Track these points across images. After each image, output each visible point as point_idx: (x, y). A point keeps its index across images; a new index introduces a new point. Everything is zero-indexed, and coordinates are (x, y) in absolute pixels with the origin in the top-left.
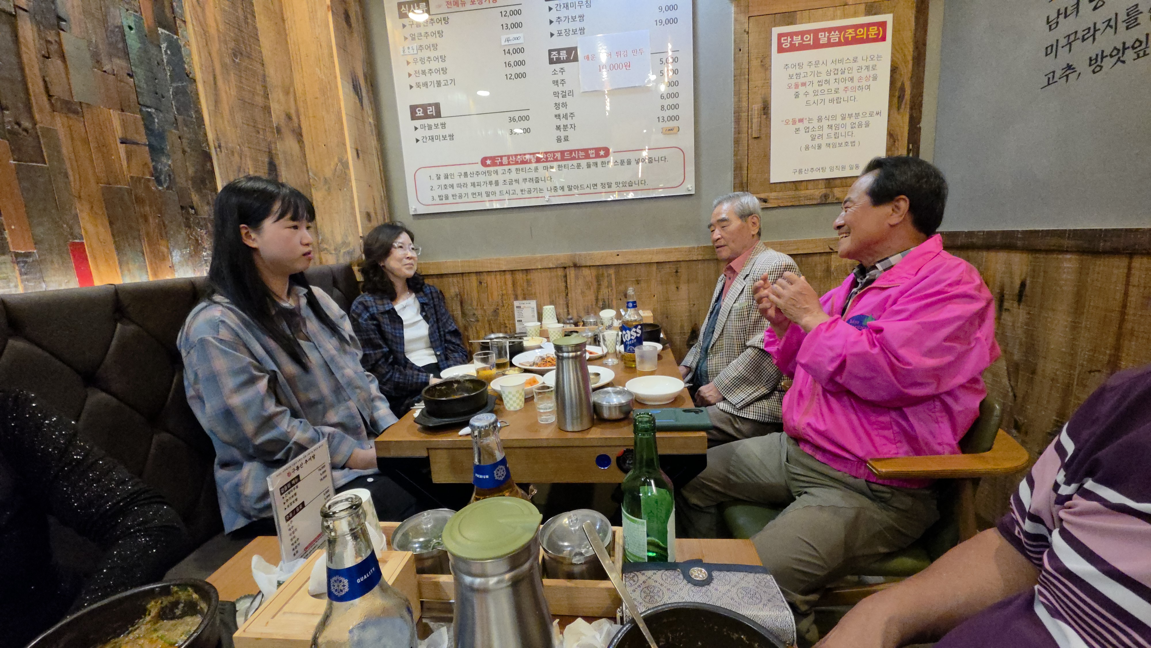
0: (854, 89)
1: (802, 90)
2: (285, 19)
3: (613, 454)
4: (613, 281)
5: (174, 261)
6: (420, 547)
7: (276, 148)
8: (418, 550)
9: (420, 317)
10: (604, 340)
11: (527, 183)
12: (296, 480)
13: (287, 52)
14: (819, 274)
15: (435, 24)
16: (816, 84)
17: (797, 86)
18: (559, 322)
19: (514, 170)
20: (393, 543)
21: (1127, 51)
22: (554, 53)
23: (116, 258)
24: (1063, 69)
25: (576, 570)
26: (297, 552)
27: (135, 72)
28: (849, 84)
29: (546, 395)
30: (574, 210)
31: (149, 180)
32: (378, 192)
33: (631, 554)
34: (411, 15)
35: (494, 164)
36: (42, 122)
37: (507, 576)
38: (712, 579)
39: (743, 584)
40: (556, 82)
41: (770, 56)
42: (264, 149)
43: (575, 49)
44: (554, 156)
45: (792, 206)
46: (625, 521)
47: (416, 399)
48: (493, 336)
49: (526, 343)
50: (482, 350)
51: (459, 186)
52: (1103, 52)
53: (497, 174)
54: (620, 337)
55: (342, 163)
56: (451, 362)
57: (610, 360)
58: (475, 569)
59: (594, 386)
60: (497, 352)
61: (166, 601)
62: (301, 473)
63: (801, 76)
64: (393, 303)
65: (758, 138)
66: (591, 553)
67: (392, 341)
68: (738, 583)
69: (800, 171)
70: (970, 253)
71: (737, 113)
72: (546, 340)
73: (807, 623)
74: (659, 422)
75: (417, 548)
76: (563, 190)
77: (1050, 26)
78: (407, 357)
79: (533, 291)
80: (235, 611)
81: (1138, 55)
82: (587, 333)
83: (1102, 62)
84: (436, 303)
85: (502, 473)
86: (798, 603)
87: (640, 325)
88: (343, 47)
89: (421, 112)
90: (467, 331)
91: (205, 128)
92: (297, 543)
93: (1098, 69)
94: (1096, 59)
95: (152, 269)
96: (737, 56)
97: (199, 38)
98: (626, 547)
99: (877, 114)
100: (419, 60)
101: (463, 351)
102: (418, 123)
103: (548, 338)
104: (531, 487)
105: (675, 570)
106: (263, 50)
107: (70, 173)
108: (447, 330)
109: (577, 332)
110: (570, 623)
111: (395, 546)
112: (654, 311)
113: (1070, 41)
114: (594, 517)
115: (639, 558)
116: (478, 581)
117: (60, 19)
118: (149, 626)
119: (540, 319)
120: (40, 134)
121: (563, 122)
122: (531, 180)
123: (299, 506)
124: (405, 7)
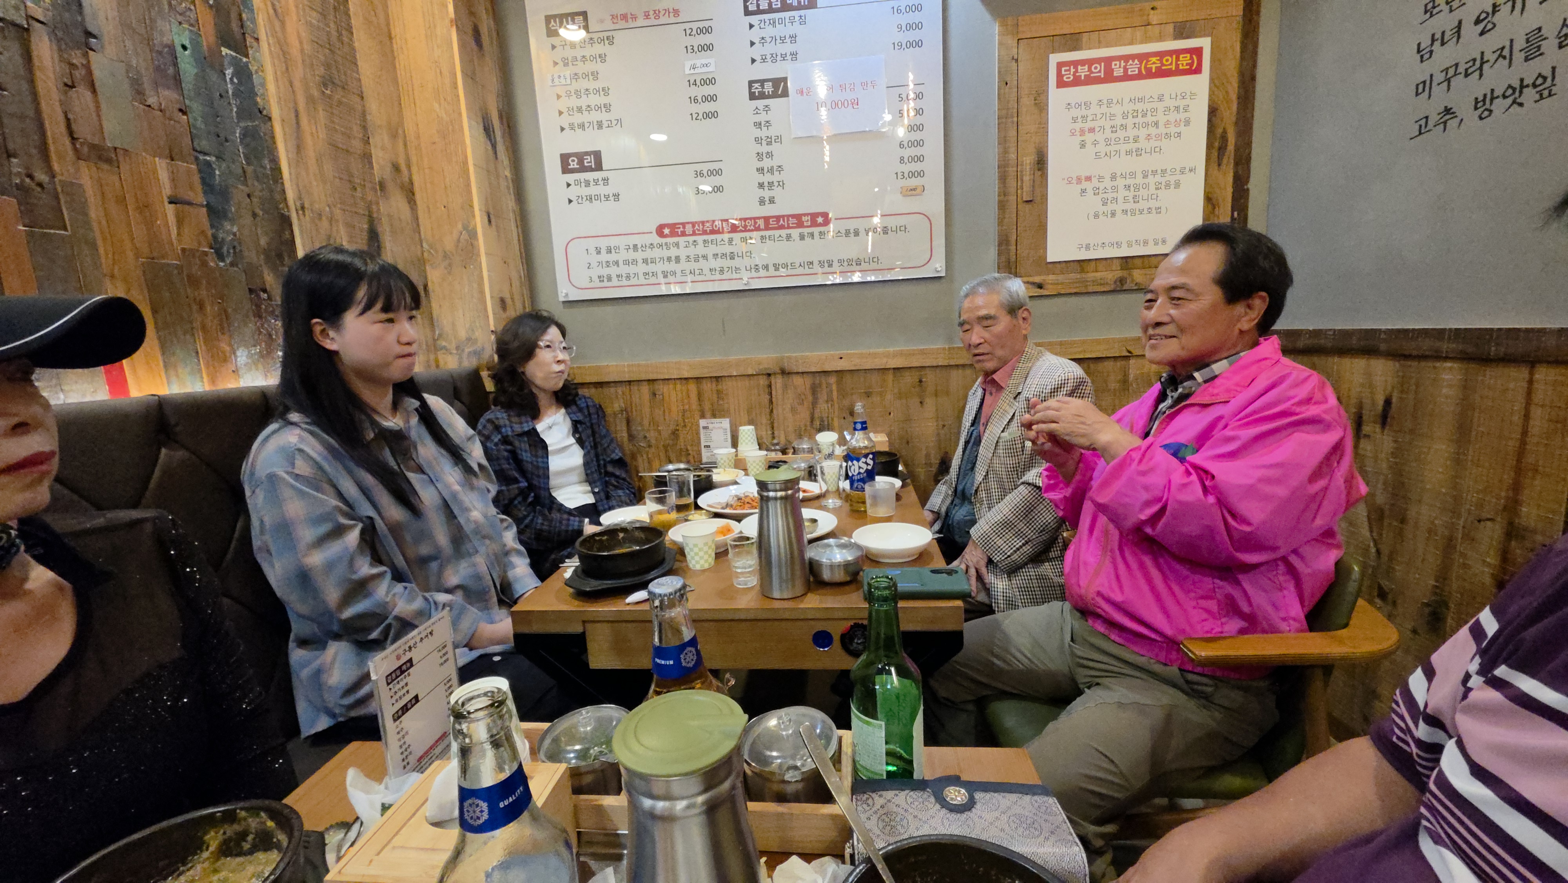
0: (1158, 137)
1: (1089, 138)
2: (393, 36)
3: (836, 630)
4: (835, 393)
5: (239, 364)
6: (576, 758)
7: (379, 209)
8: (574, 761)
9: (572, 440)
10: (823, 473)
11: (719, 259)
12: (408, 664)
13: (395, 81)
14: (1113, 385)
15: (596, 45)
16: (1108, 130)
17: (1082, 132)
18: (760, 449)
19: (700, 242)
20: (539, 751)
21: (1525, 90)
22: (756, 85)
23: (160, 358)
24: (1439, 114)
25: (790, 789)
26: (408, 764)
27: (190, 108)
28: (1153, 131)
29: (746, 548)
30: (781, 297)
31: (206, 254)
32: (516, 270)
33: (862, 766)
34: (562, 32)
35: (673, 234)
36: (62, 175)
37: (700, 799)
38: (975, 803)
39: (1017, 810)
40: (758, 125)
41: (1046, 92)
42: (362, 212)
43: (785, 80)
44: (755, 223)
45: (1076, 294)
46: (855, 722)
47: (565, 553)
48: (671, 467)
49: (716, 477)
50: (656, 487)
51: (627, 262)
52: (1492, 91)
53: (678, 248)
54: (844, 469)
55: (468, 231)
56: (614, 503)
57: (830, 501)
58: (658, 789)
59: (810, 536)
60: (677, 488)
61: (230, 830)
62: (415, 655)
63: (1089, 119)
64: (535, 422)
65: (1031, 201)
66: (810, 765)
67: (532, 474)
68: (1009, 808)
69: (1088, 247)
70: (1315, 359)
71: (1003, 167)
72: (743, 473)
73: (1102, 863)
74: (903, 586)
75: (571, 759)
76: (768, 270)
77: (1422, 57)
78: (554, 494)
79: (726, 406)
80: (324, 845)
81: (1541, 95)
82: (799, 463)
83: (1491, 104)
84: (594, 421)
85: (692, 657)
86: (1090, 836)
87: (872, 453)
88: (471, 76)
89: (575, 163)
90: (636, 460)
91: (283, 184)
92: (409, 750)
93: (1486, 113)
94: (1484, 100)
95: (208, 375)
96: (1002, 91)
97: (276, 62)
98: (857, 759)
99: (1191, 170)
100: (573, 93)
101: (630, 486)
102: (571, 178)
103: (745, 470)
104: (728, 676)
105: (924, 790)
106: (362, 78)
107: (100, 243)
108: (608, 459)
109: (785, 462)
110: (782, 862)
111: (542, 755)
112: (889, 435)
113: (1449, 75)
114: (812, 718)
115: (876, 774)
116: (660, 805)
117: (89, 34)
118: (206, 865)
119: (735, 444)
120: (59, 189)
121: (767, 178)
122: (724, 255)
123: (410, 701)
124: (555, 22)
